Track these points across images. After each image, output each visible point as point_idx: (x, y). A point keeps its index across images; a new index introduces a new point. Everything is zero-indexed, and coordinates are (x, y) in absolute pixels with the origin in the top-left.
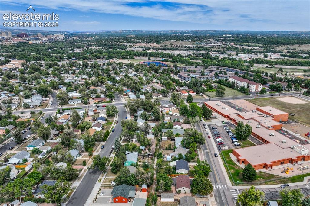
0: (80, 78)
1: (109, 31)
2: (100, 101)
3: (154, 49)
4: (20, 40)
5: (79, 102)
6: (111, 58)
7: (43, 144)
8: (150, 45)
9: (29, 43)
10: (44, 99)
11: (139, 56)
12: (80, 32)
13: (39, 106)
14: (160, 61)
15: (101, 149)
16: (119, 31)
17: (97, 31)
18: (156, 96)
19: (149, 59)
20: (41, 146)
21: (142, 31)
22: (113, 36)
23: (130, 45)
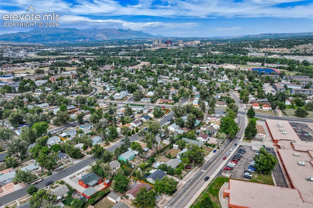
0: (173, 80)
1: (248, 36)
2: (164, 102)
3: (279, 54)
4: (164, 46)
5: (148, 101)
6: (222, 63)
7: (91, 127)
8: (278, 50)
9: (167, 48)
10: (129, 94)
11: (254, 62)
12: (219, 38)
13: (120, 100)
14: (274, 68)
15: (120, 141)
16: (257, 35)
17: (237, 36)
18: (220, 105)
19: (263, 65)
20: (89, 129)
21: (285, 34)
22: (246, 41)
23: (254, 50)
